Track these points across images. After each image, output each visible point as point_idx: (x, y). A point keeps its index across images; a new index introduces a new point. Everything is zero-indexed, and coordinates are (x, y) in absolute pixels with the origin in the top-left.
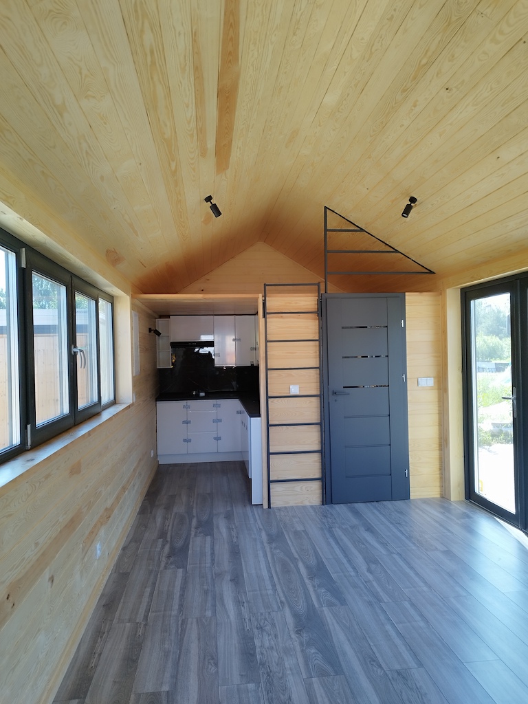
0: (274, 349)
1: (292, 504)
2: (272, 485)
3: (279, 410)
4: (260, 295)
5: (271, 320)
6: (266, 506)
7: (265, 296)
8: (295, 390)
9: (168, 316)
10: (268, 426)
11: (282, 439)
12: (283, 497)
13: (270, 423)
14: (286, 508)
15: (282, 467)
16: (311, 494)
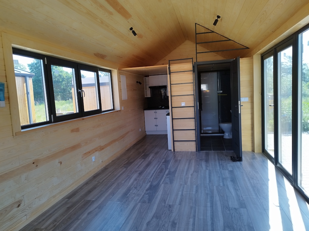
0: (174, 88)
1: (183, 150)
2: (175, 143)
3: (177, 113)
4: (168, 65)
5: (173, 75)
6: (173, 150)
7: (169, 65)
8: (183, 105)
9: (148, 76)
10: (173, 119)
11: (178, 125)
12: (179, 147)
13: (173, 118)
14: (181, 152)
15: (179, 135)
16: (192, 147)
